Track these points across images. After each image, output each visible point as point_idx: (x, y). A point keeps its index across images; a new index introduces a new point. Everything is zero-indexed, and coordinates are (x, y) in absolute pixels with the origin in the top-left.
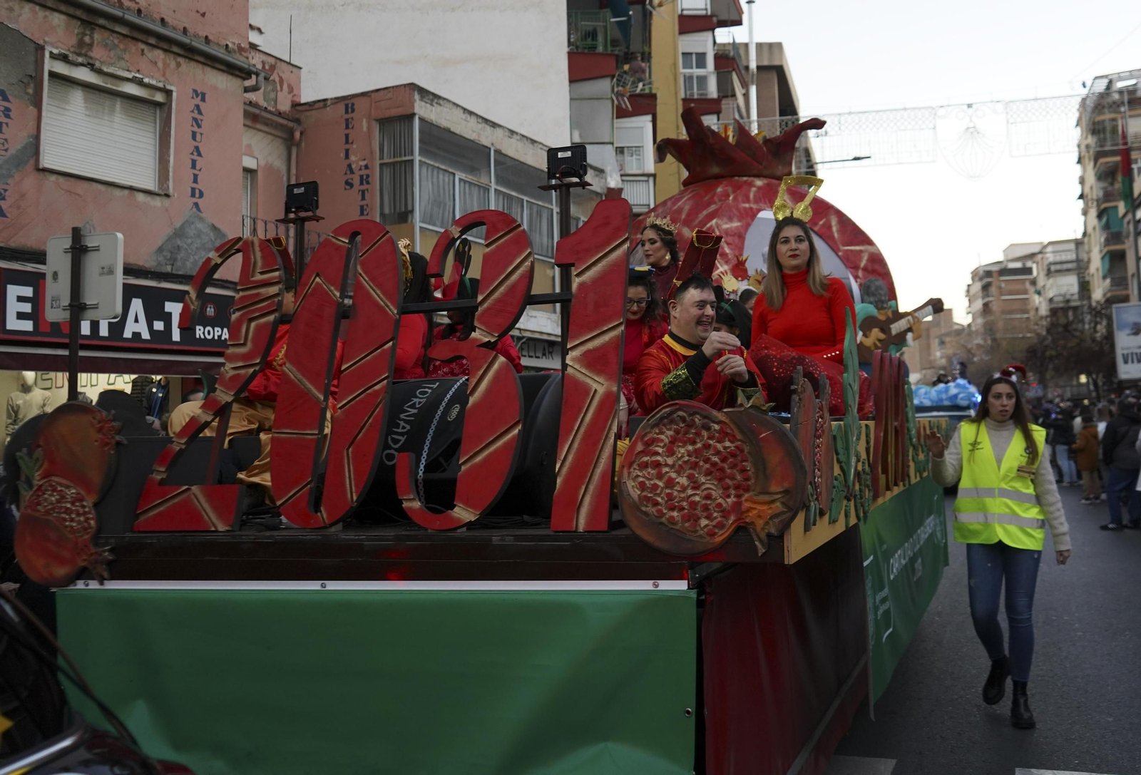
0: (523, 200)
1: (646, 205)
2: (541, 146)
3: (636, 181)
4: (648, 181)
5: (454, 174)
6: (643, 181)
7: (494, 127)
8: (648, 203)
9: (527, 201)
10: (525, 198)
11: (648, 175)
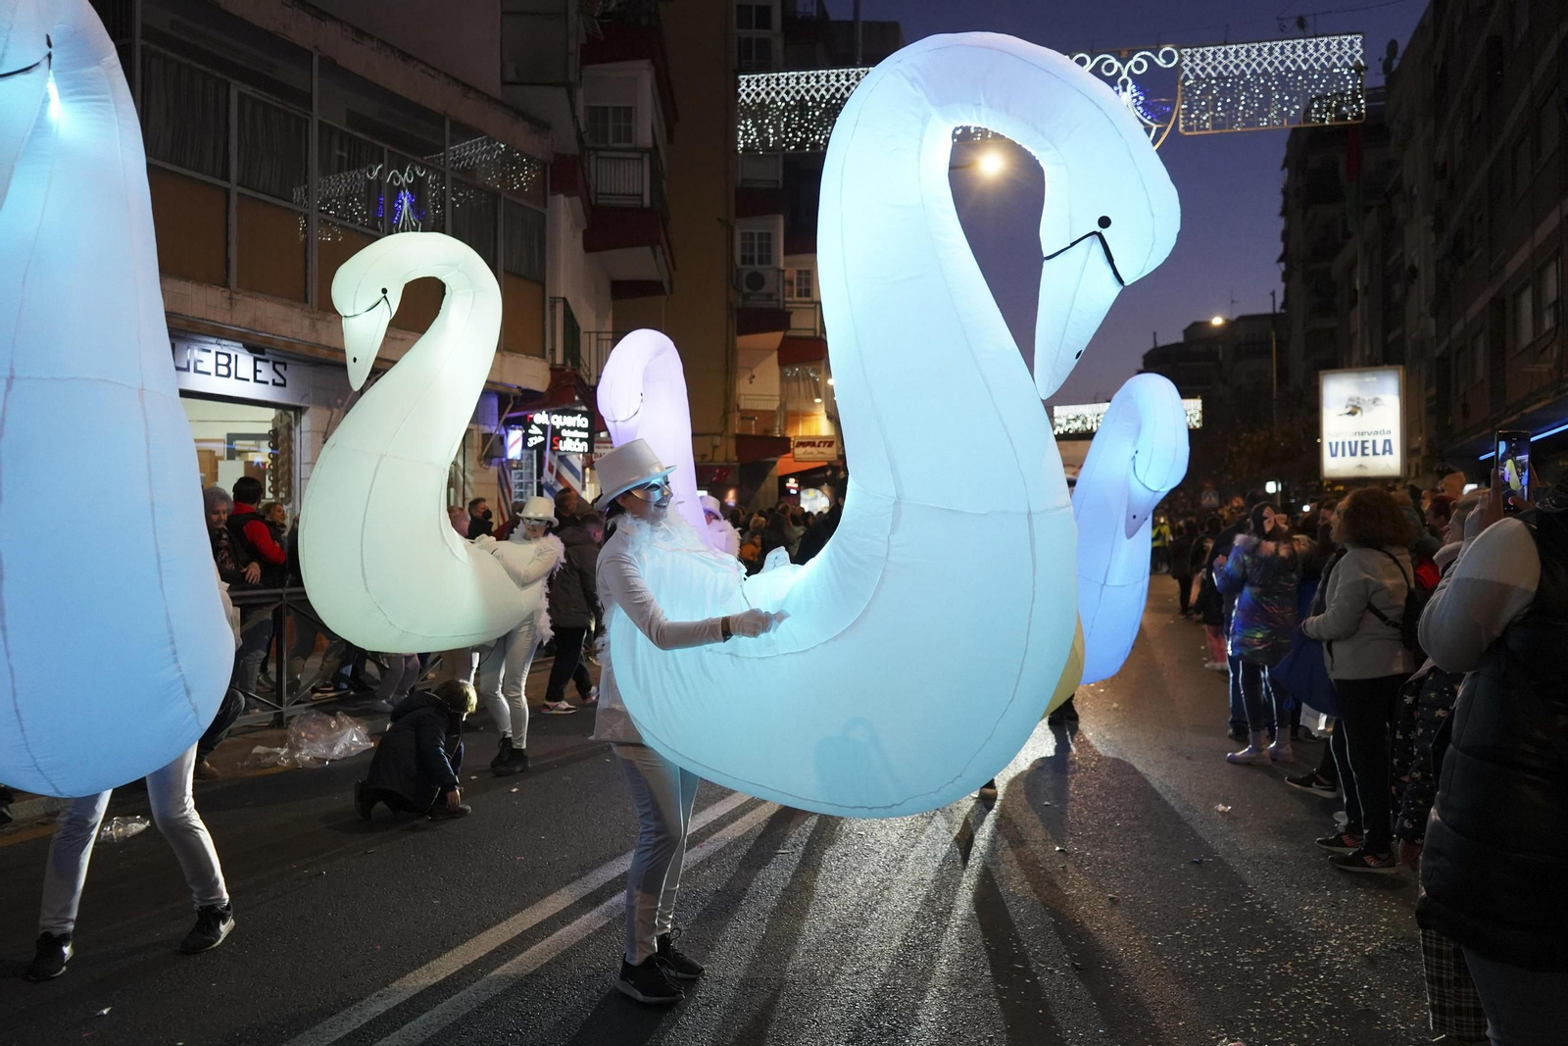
0: (382, 148)
1: (638, 195)
2: (423, 67)
3: (624, 159)
4: (642, 159)
5: (228, 84)
6: (633, 159)
7: (320, 19)
8: (640, 192)
9: (389, 151)
10: (387, 147)
11: (643, 151)
